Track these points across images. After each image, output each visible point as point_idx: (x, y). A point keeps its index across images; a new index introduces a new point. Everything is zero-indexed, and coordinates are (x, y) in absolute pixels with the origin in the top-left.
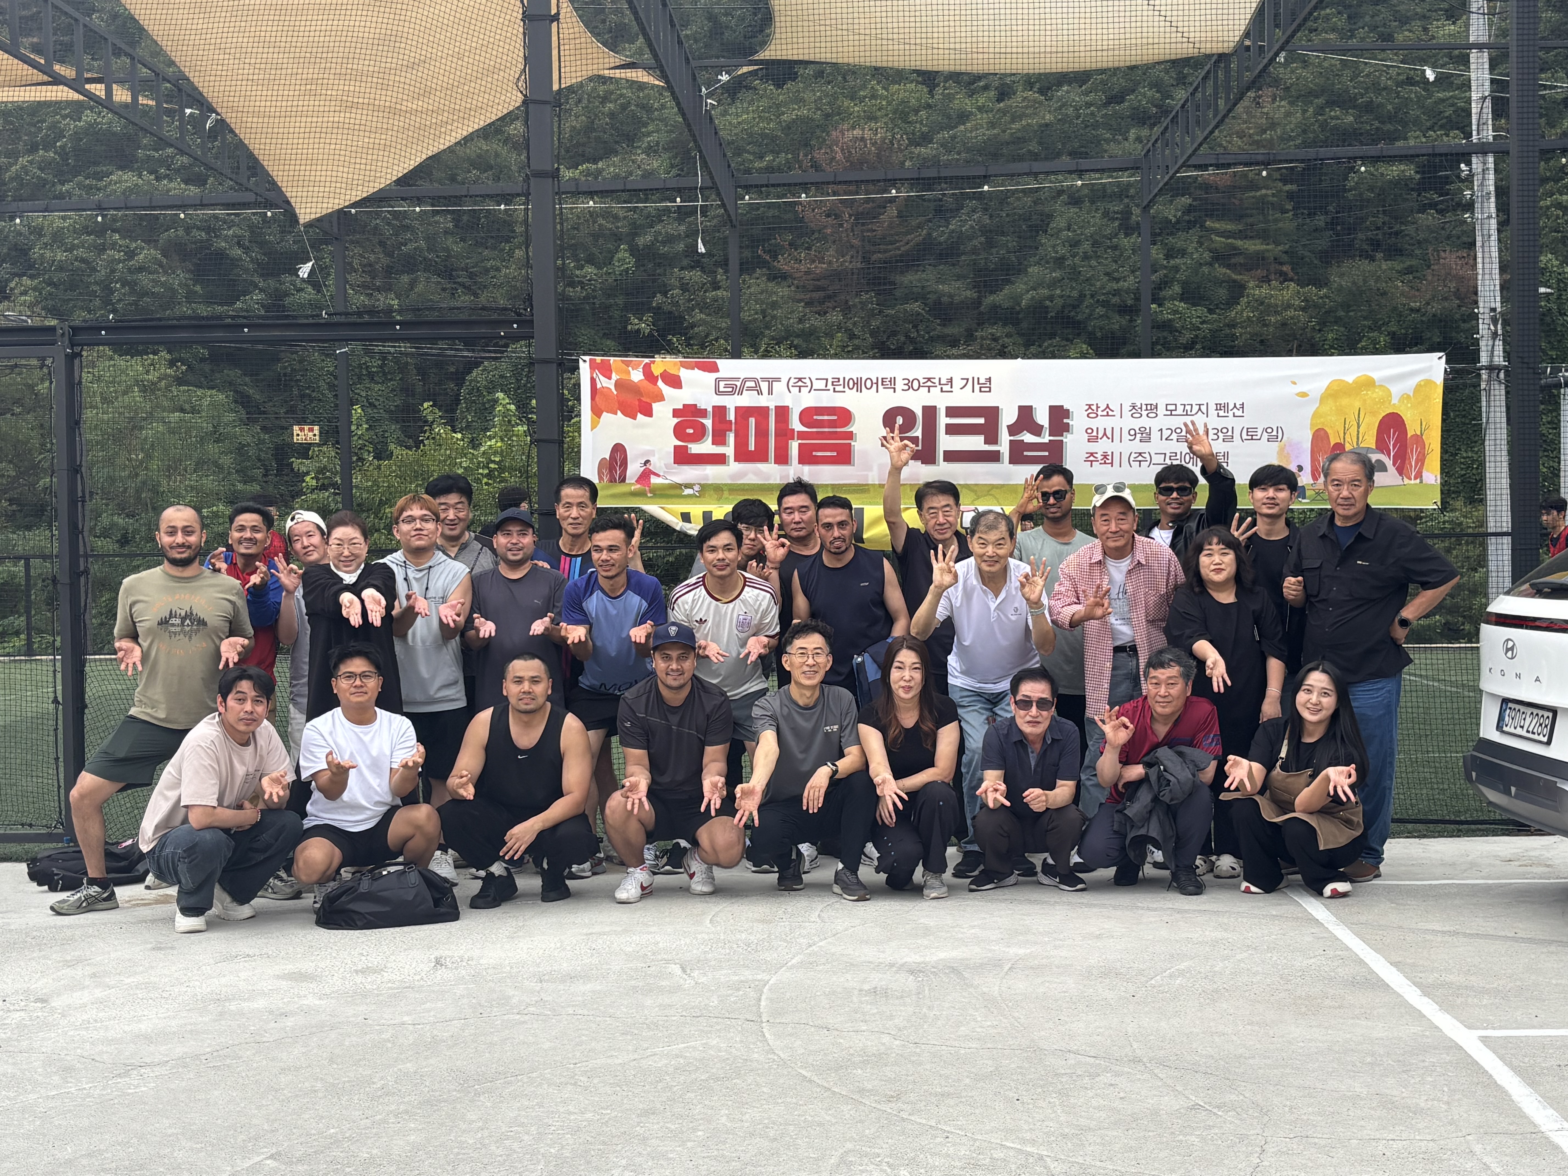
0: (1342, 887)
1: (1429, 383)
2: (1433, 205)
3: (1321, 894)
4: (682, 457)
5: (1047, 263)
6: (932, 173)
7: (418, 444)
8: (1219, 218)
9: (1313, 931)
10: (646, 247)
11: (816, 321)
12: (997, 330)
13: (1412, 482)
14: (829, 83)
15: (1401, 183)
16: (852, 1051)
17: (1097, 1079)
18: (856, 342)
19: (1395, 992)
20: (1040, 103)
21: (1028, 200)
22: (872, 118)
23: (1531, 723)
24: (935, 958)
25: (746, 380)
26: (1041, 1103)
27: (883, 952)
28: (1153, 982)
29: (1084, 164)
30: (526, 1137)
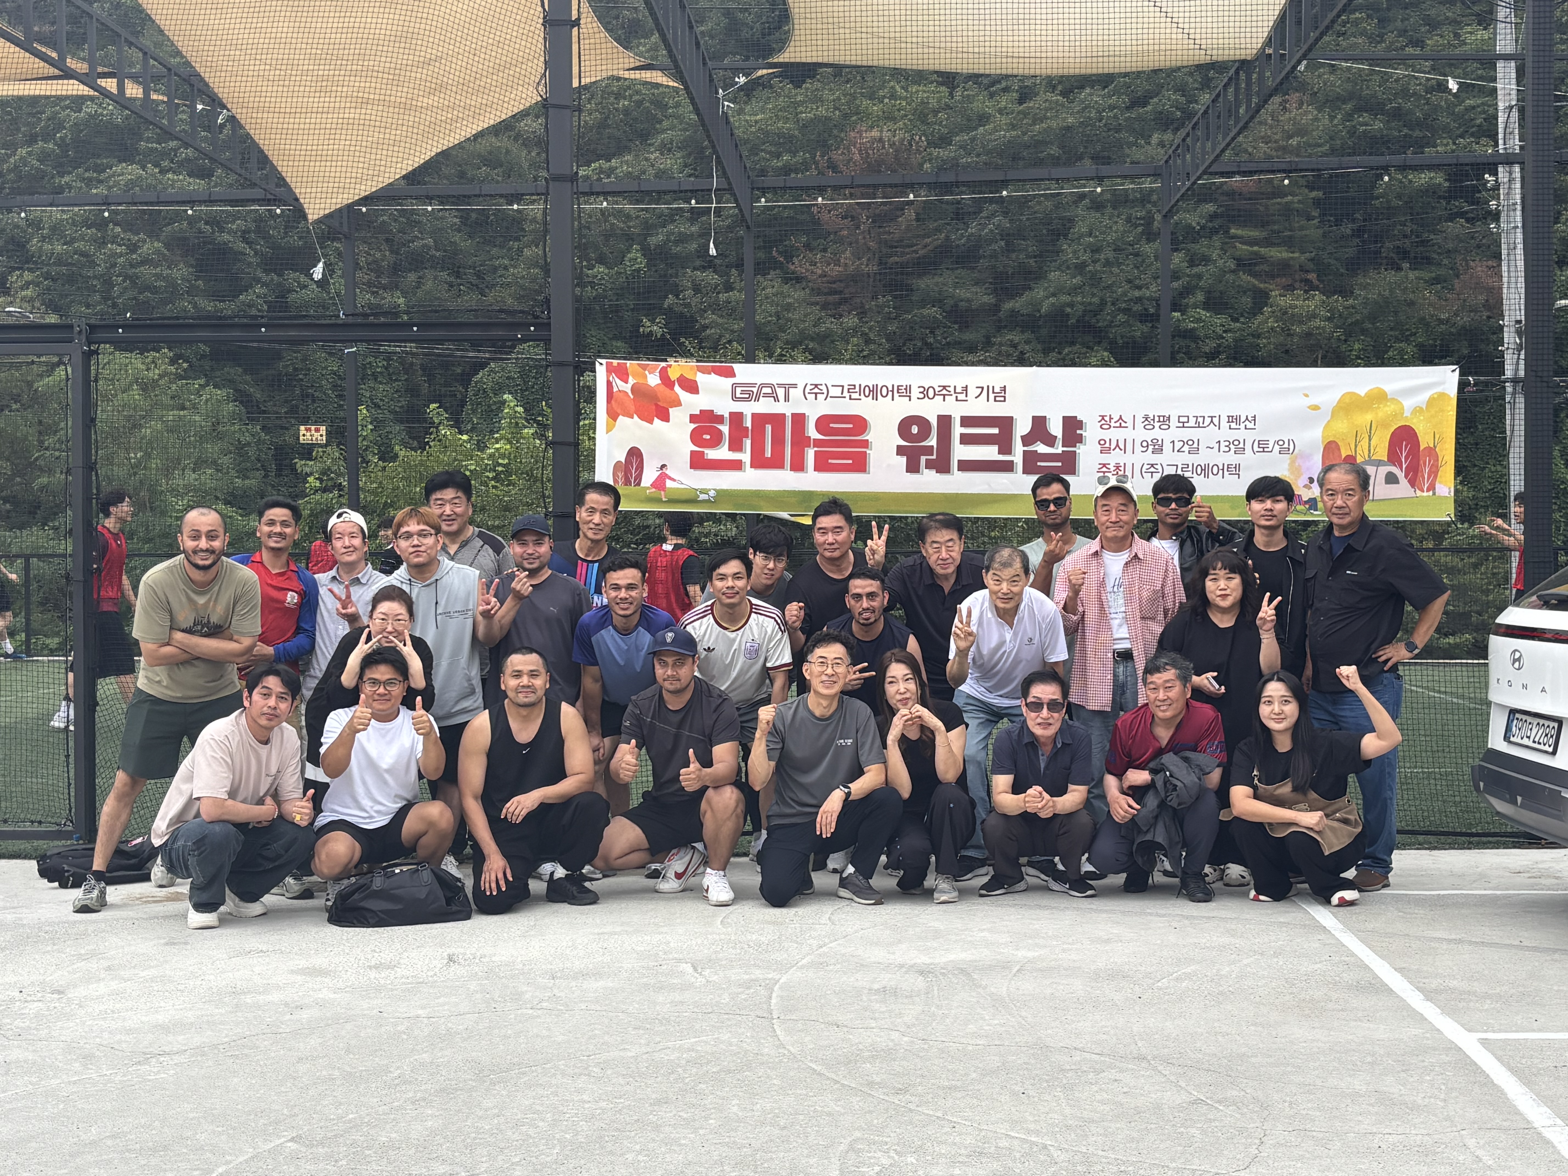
0: (1349, 895)
1: (1442, 396)
2: (1462, 215)
3: (1328, 902)
4: (698, 462)
5: (1068, 268)
6: (950, 177)
7: (423, 446)
8: (1244, 225)
9: (1320, 937)
10: (657, 246)
11: (830, 324)
12: (1015, 336)
13: (1425, 494)
14: (847, 82)
15: (1430, 191)
16: (861, 1047)
17: (1102, 1075)
18: (872, 347)
19: (1398, 996)
20: (1063, 106)
21: (1049, 204)
22: (890, 117)
23: (1536, 733)
24: (944, 960)
25: (763, 385)
26: (1047, 1097)
27: (894, 953)
28: (1159, 984)
29: (1105, 170)
30: (541, 1124)
